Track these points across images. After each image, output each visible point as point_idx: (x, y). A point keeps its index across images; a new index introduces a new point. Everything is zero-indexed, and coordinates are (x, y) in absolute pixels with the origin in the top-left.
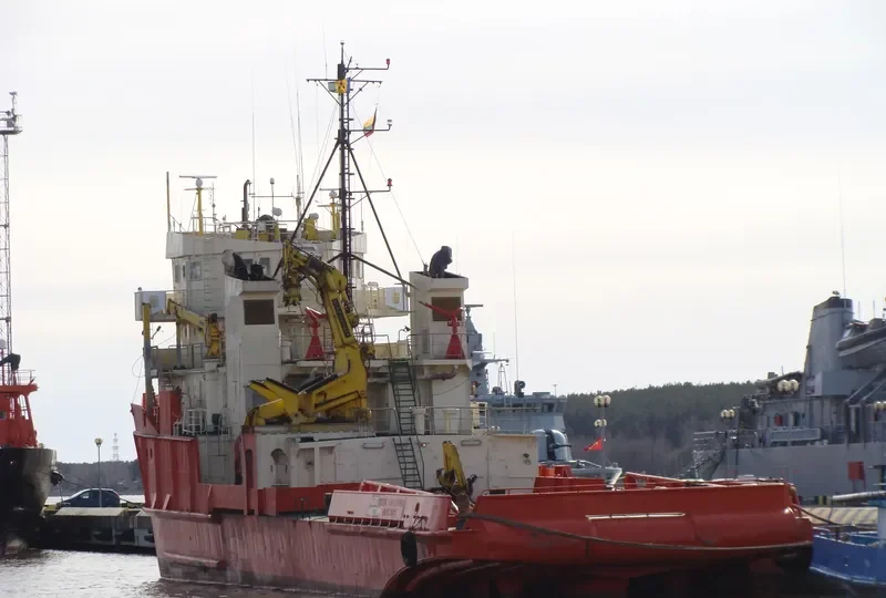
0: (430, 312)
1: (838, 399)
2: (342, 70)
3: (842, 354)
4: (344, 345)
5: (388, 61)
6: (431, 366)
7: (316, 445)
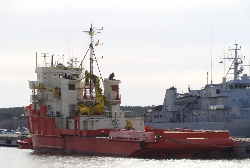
0: (111, 88)
1: (174, 112)
2: (91, 29)
3: (177, 101)
4: (99, 96)
5: (103, 28)
6: (112, 102)
7: (94, 120)
